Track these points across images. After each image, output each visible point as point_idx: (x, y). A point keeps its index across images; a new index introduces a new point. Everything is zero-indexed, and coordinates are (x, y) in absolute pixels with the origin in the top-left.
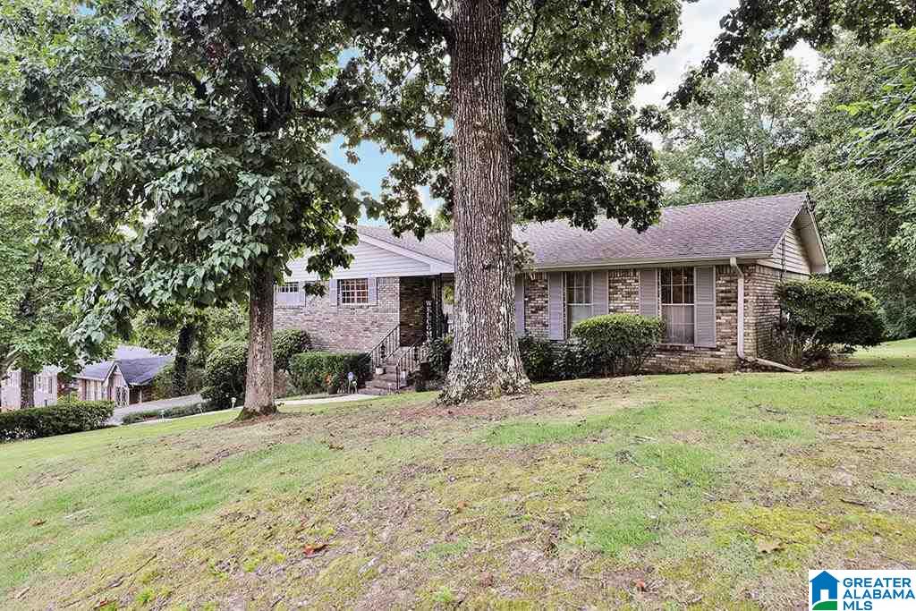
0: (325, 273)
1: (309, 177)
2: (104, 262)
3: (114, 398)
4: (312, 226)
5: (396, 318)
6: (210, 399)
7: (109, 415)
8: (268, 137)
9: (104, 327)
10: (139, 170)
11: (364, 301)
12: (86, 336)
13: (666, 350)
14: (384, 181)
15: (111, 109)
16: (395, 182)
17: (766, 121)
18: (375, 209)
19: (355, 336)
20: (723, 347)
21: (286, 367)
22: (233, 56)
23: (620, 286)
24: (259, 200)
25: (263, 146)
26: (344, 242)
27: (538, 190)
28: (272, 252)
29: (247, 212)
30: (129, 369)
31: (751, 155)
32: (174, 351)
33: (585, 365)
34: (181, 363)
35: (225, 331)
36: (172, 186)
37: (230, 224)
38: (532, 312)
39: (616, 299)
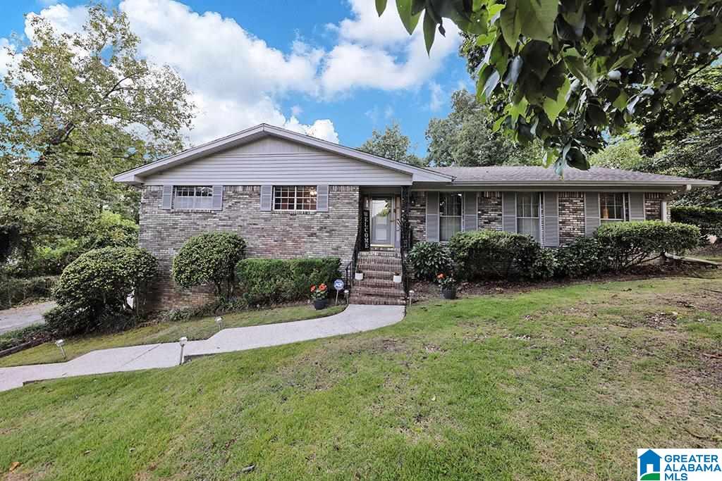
5: (352, 224)
38: (485, 223)
39: (564, 214)
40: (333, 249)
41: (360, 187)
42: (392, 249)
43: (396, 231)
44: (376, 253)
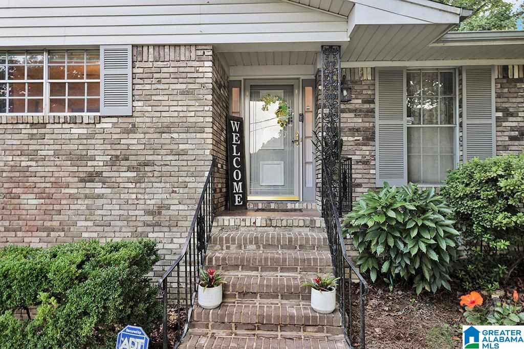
5: (199, 145)
40: (149, 213)
41: (215, 48)
42: (297, 206)
43: (305, 163)
44: (259, 219)
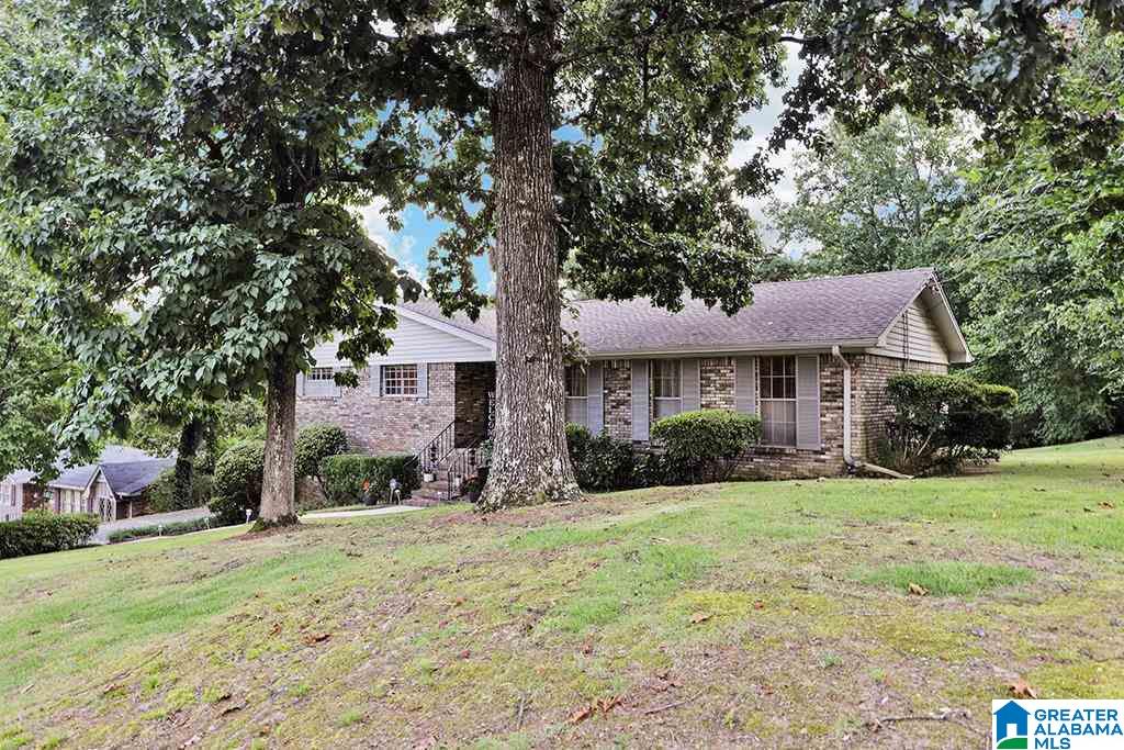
0: (359, 360)
1: (337, 255)
2: (100, 349)
3: (96, 510)
4: (344, 307)
5: (450, 413)
6: (220, 513)
7: (93, 531)
8: (292, 208)
9: (99, 424)
10: (144, 249)
11: (412, 391)
12: (77, 434)
13: (764, 453)
14: (431, 252)
15: (113, 179)
16: (444, 253)
17: (925, 170)
18: (414, 290)
19: (401, 435)
20: (828, 450)
21: (315, 473)
22: (253, 118)
23: (713, 376)
24: (278, 284)
25: (285, 220)
26: (381, 325)
27: (613, 264)
28: (294, 339)
29: (265, 296)
30: (117, 476)
31: (905, 213)
32: (175, 453)
33: (670, 471)
34: (183, 467)
35: (240, 427)
36: (181, 269)
37: (246, 309)
38: (613, 407)
39: (709, 392)
41: (458, 364)
